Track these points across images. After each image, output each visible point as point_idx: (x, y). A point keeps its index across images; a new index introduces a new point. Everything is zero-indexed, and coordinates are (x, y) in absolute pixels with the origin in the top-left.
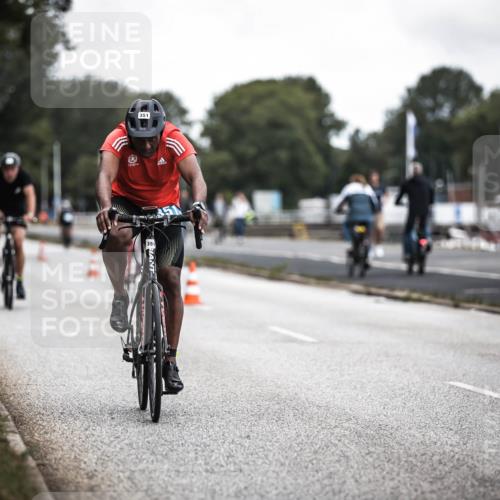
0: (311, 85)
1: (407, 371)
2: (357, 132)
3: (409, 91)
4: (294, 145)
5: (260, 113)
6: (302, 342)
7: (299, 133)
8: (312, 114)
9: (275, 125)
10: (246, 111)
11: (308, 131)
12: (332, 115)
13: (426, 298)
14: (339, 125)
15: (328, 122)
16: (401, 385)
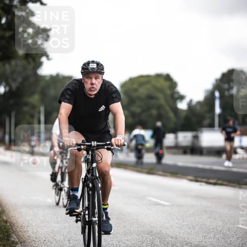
0: (168, 78)
1: (216, 219)
2: (191, 101)
3: (216, 80)
4: (159, 107)
5: (143, 91)
6: (164, 205)
7: (162, 101)
8: (168, 92)
9: (150, 97)
10: (136, 90)
11: (166, 101)
12: (178, 93)
13: (225, 183)
14: (182, 98)
15: (176, 96)
16: (213, 227)
